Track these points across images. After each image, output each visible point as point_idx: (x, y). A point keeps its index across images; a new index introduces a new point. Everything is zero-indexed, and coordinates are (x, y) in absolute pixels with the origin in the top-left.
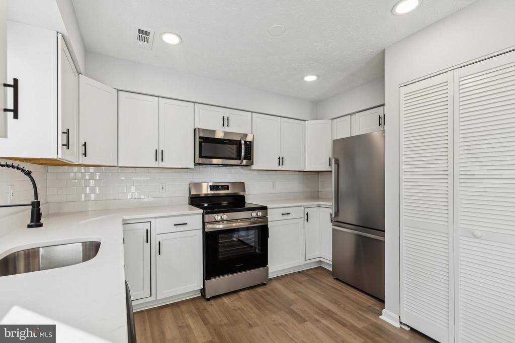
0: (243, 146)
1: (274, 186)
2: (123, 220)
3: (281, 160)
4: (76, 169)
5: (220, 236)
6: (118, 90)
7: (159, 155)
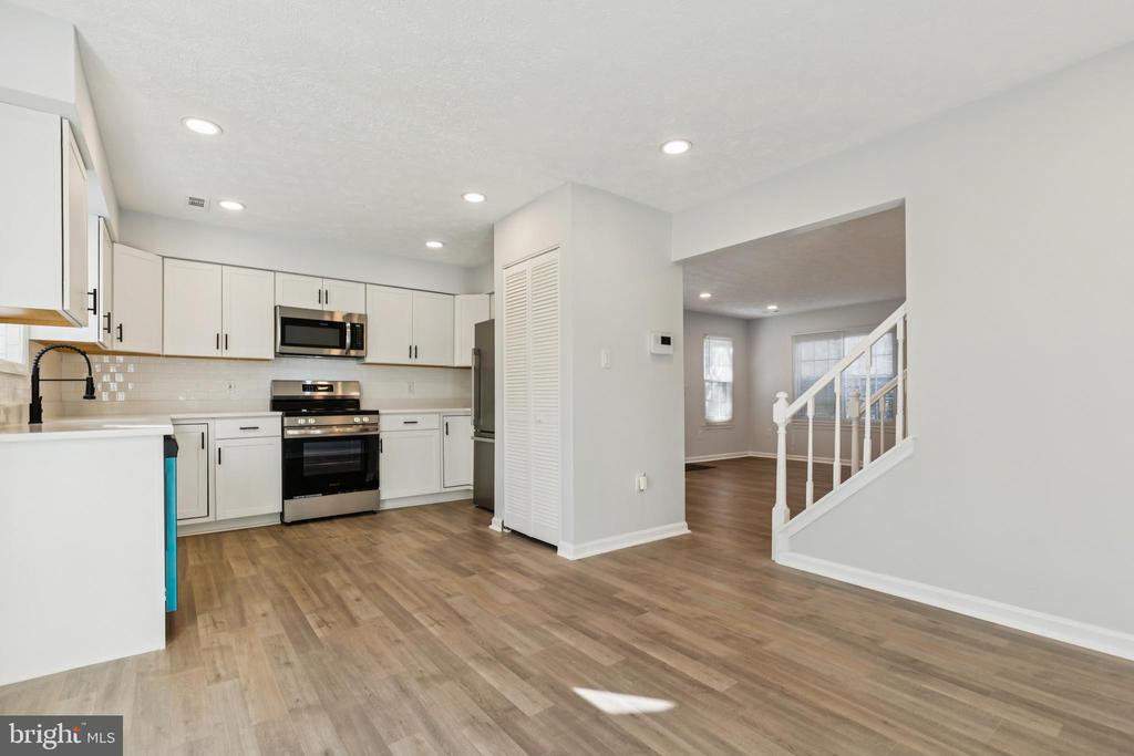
0: (348, 331)
1: (410, 389)
2: (172, 420)
3: (413, 352)
4: (106, 359)
5: (306, 444)
6: (163, 257)
7: (222, 340)
